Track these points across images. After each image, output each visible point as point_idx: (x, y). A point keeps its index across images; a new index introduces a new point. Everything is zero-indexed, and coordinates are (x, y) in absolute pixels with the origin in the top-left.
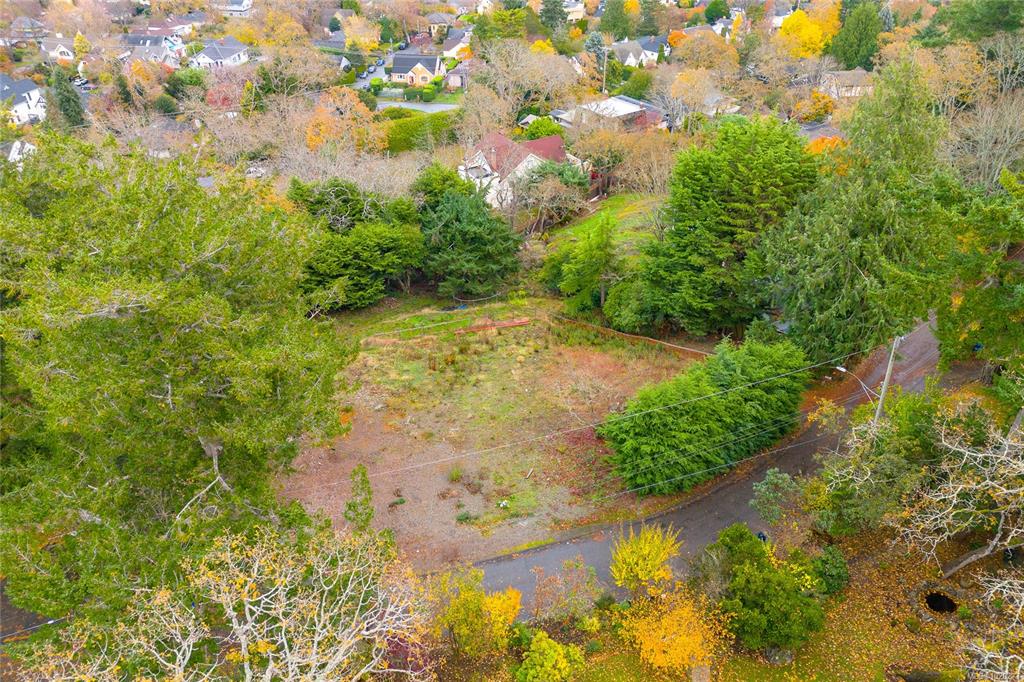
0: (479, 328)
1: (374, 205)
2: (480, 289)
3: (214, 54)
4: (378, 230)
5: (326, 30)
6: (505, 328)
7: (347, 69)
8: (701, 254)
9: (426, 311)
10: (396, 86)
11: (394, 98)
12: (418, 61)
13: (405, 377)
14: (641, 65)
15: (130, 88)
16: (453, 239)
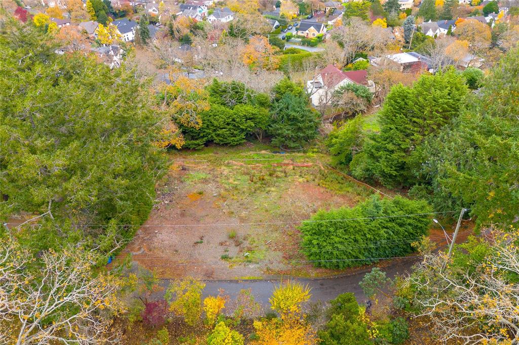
0: (285, 164)
1: (249, 97)
2: (292, 145)
3: (217, 16)
4: (247, 109)
5: (274, 7)
6: (298, 167)
7: (277, 27)
8: (394, 144)
9: (263, 152)
10: (299, 37)
11: (295, 43)
12: (312, 25)
13: (236, 182)
14: (436, 36)
15: (174, 29)
16: (283, 117)
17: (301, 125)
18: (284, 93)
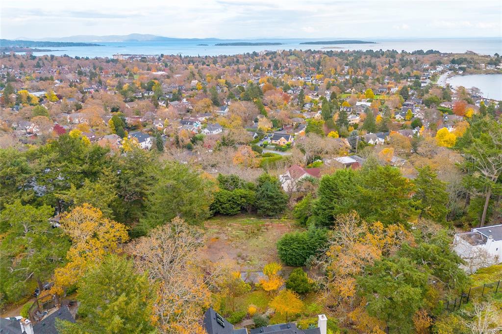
0: (267, 225)
1: (242, 184)
2: (271, 214)
3: (210, 129)
5: (253, 122)
7: (256, 137)
10: (273, 144)
12: (281, 137)
16: (264, 196)
17: (276, 201)
18: (265, 181)
